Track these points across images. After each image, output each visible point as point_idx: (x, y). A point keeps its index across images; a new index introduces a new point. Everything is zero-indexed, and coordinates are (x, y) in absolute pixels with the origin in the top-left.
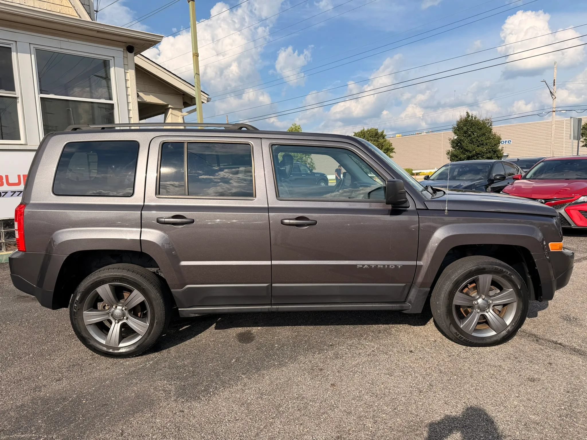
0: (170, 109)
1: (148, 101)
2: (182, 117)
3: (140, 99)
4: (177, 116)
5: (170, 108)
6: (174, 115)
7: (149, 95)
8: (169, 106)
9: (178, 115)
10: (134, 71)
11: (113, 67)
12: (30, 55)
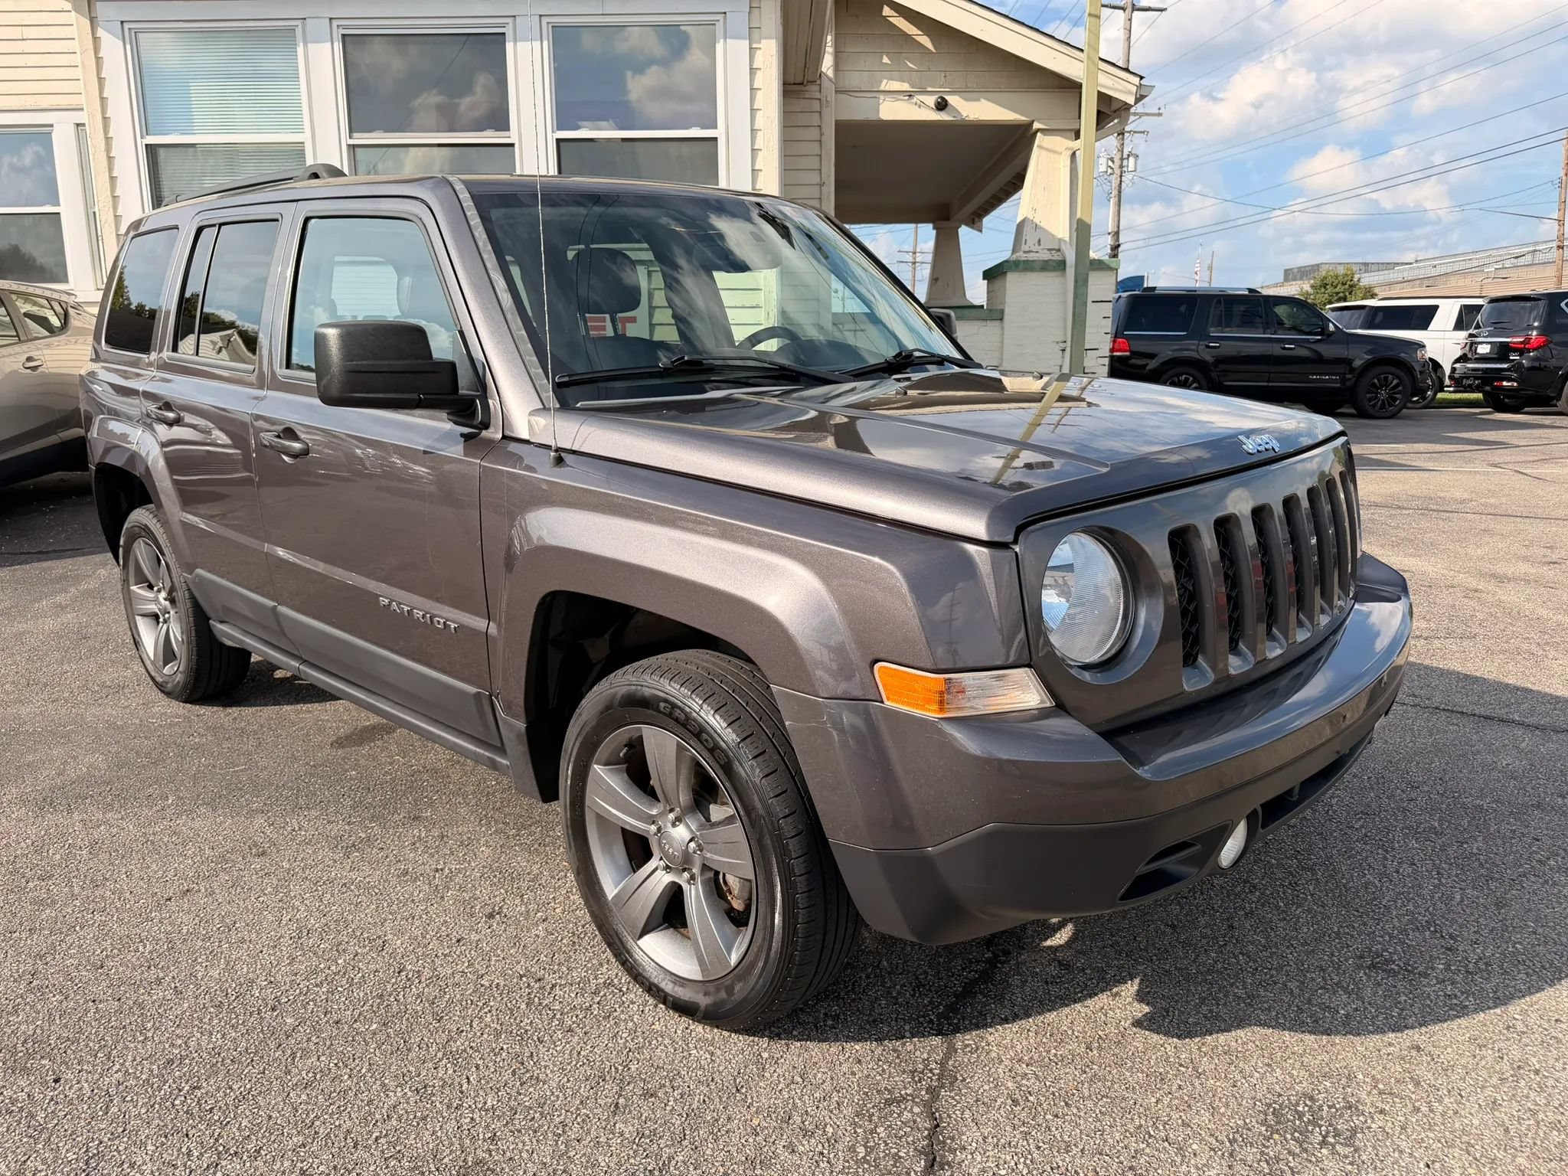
0: (1039, 134)
1: (972, 117)
2: (1071, 152)
3: (950, 115)
4: (1054, 152)
5: (1038, 130)
6: (1047, 150)
7: (979, 100)
8: (1036, 125)
9: (1058, 149)
10: (774, 41)
11: (722, 41)
12: (539, 42)
